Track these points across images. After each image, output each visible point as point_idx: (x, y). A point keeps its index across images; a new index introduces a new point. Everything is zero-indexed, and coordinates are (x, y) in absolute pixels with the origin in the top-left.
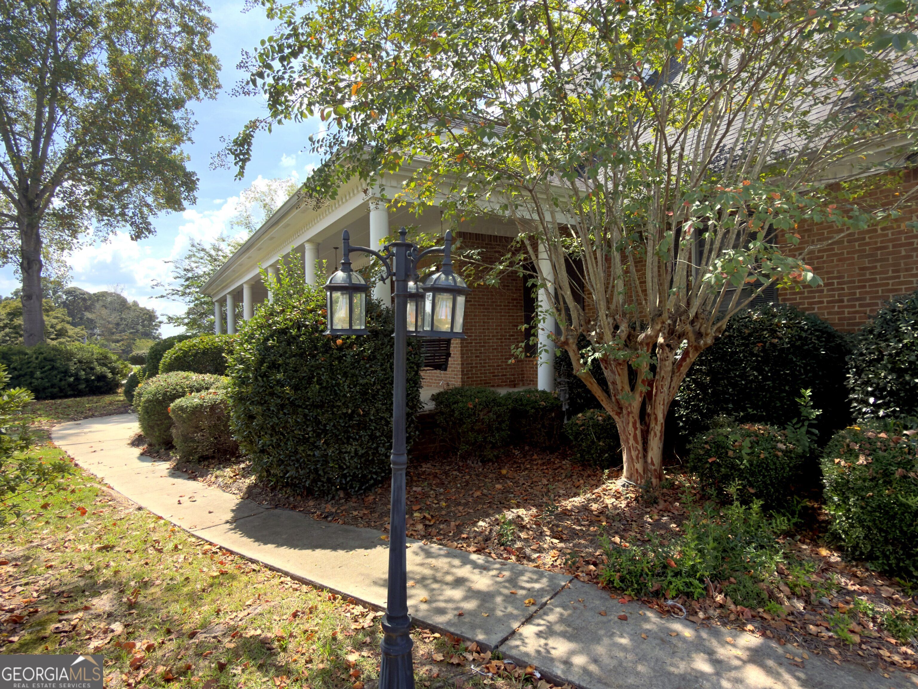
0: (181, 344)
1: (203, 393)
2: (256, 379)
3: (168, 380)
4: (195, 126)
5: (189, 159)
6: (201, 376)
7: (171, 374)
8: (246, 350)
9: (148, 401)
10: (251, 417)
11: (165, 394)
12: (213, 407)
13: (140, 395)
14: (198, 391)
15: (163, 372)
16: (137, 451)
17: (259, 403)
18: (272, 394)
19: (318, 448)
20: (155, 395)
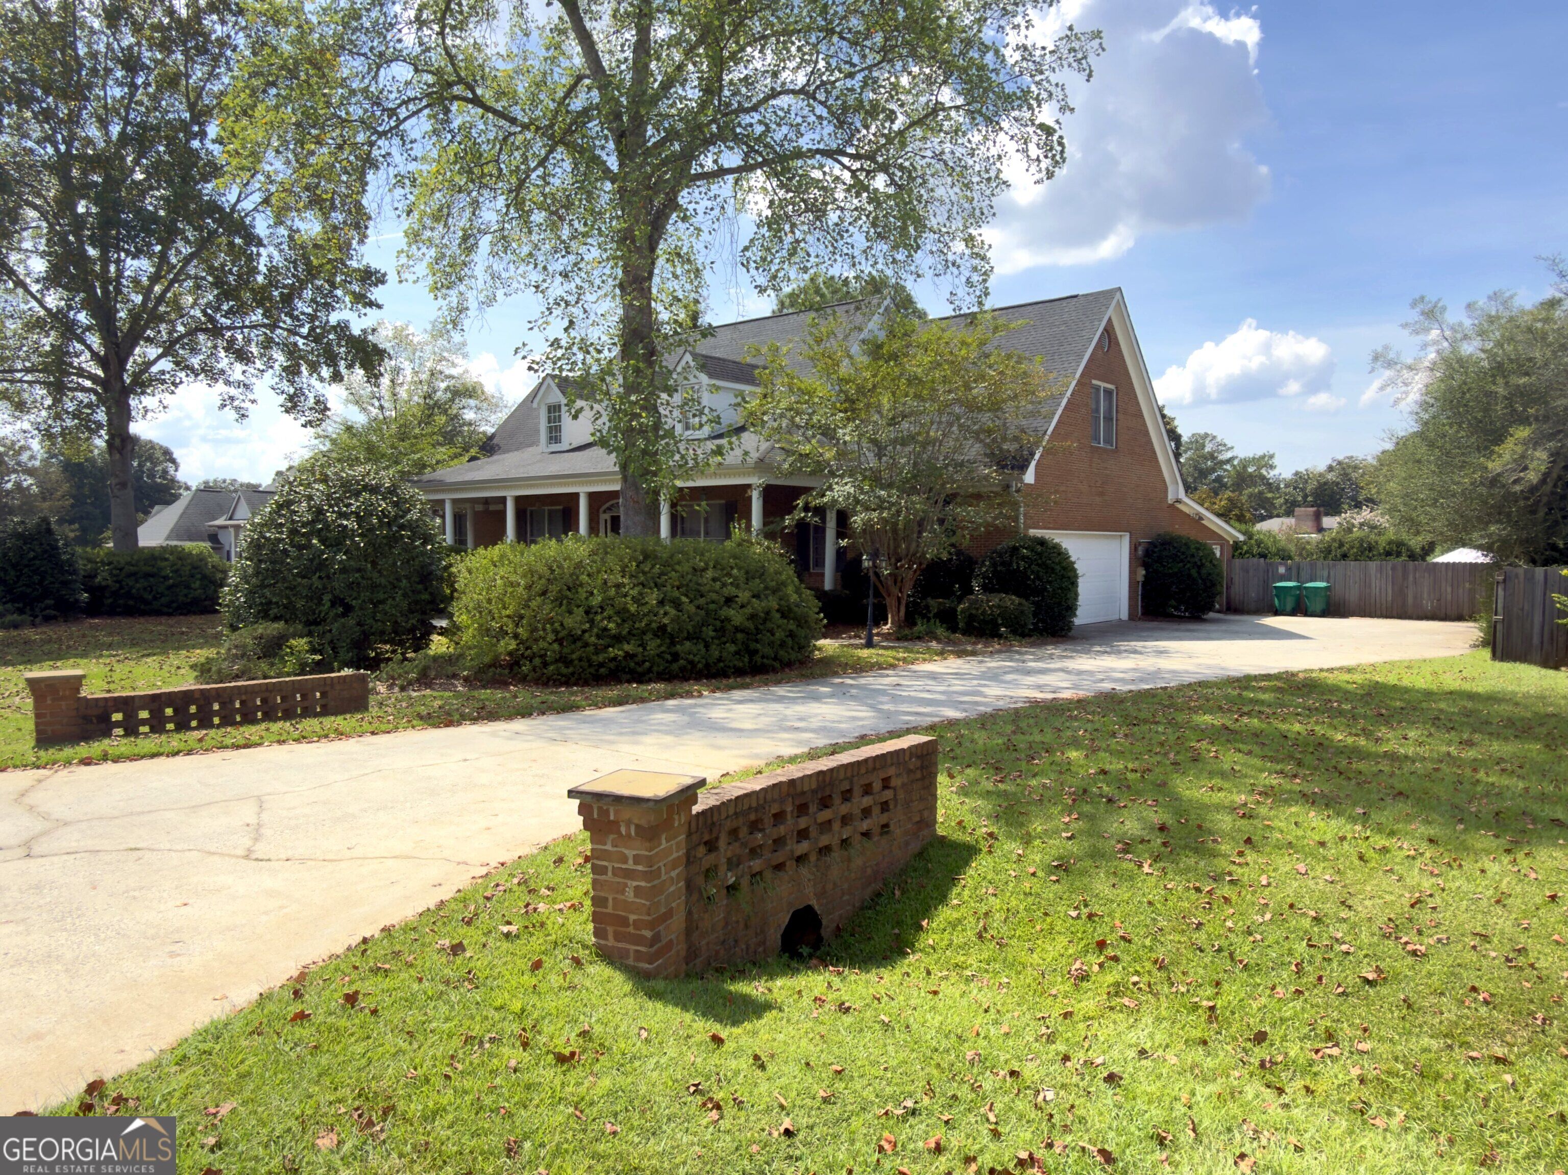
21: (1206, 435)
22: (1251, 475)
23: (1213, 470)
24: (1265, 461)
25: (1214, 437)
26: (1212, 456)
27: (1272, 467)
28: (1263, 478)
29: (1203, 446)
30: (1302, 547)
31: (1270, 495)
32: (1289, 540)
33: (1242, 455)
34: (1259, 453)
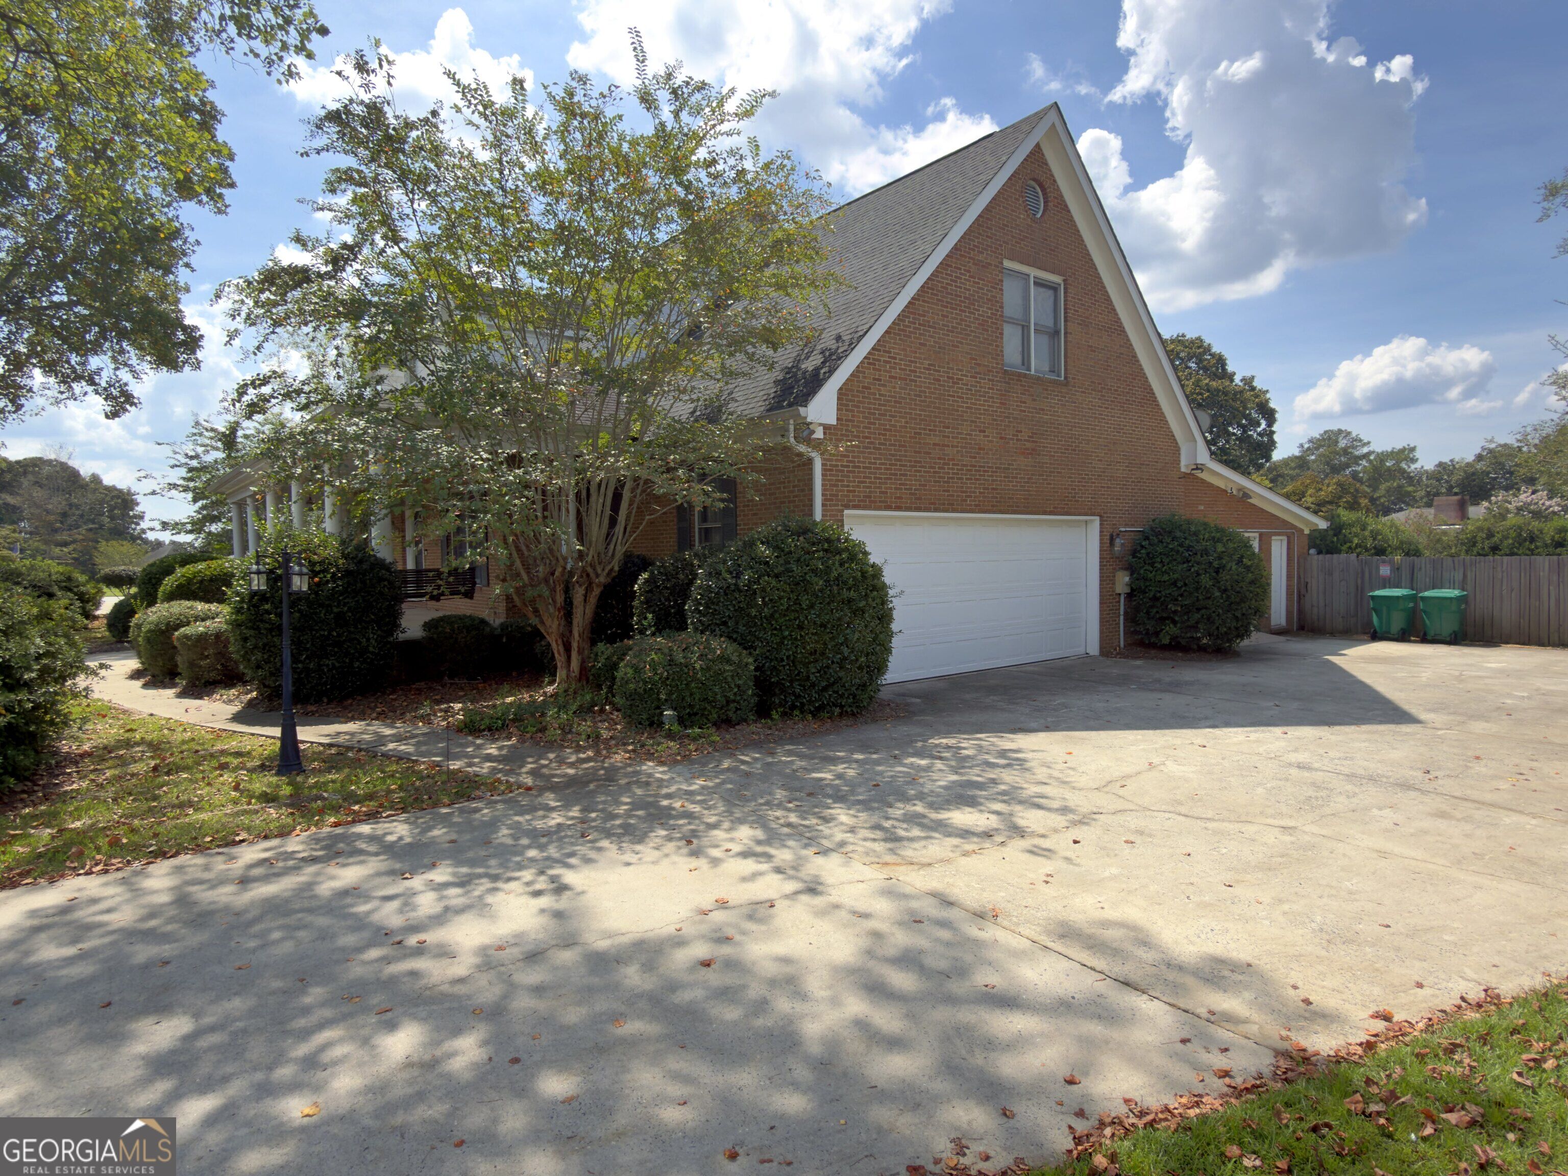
0: (184, 570)
1: (208, 623)
2: (249, 609)
3: (171, 610)
4: (196, 248)
5: (188, 290)
6: (207, 606)
7: (173, 603)
8: (241, 586)
9: (150, 631)
10: (245, 639)
11: (168, 624)
12: (218, 635)
13: (139, 626)
14: (203, 620)
15: (162, 602)
16: (138, 683)
17: (252, 628)
18: (262, 621)
19: (301, 662)
20: (157, 625)
21: (1340, 431)
22: (1389, 469)
23: (1348, 466)
24: (1407, 454)
25: (1349, 433)
26: (1345, 451)
27: (1414, 460)
28: (1403, 471)
29: (1337, 442)
30: (1436, 540)
31: (1410, 489)
32: (1419, 531)
33: (1379, 450)
34: (1399, 446)
